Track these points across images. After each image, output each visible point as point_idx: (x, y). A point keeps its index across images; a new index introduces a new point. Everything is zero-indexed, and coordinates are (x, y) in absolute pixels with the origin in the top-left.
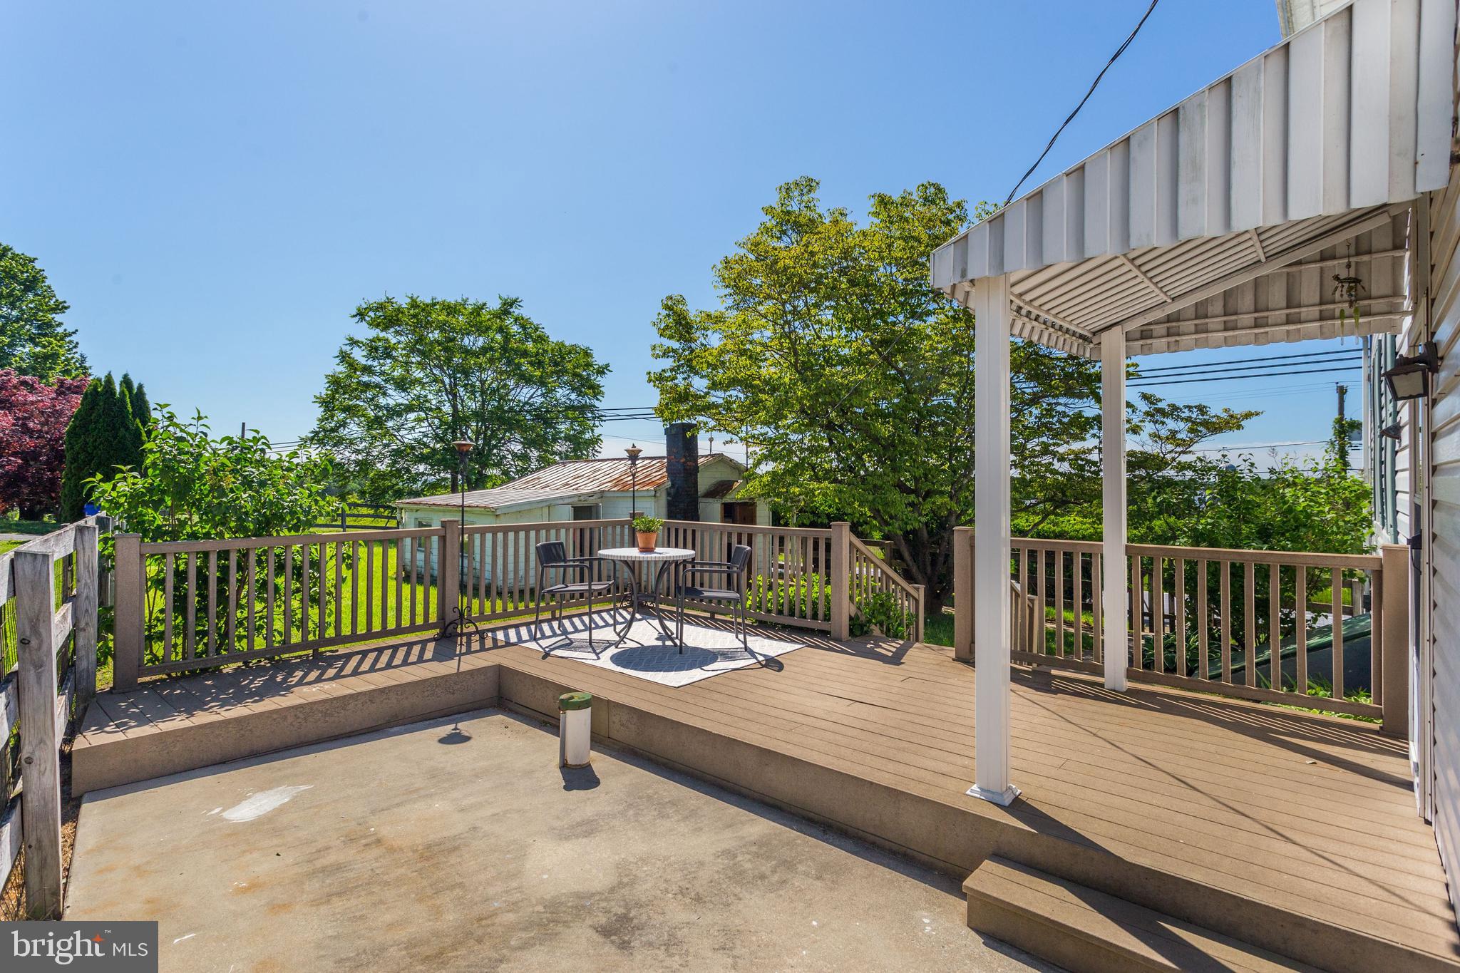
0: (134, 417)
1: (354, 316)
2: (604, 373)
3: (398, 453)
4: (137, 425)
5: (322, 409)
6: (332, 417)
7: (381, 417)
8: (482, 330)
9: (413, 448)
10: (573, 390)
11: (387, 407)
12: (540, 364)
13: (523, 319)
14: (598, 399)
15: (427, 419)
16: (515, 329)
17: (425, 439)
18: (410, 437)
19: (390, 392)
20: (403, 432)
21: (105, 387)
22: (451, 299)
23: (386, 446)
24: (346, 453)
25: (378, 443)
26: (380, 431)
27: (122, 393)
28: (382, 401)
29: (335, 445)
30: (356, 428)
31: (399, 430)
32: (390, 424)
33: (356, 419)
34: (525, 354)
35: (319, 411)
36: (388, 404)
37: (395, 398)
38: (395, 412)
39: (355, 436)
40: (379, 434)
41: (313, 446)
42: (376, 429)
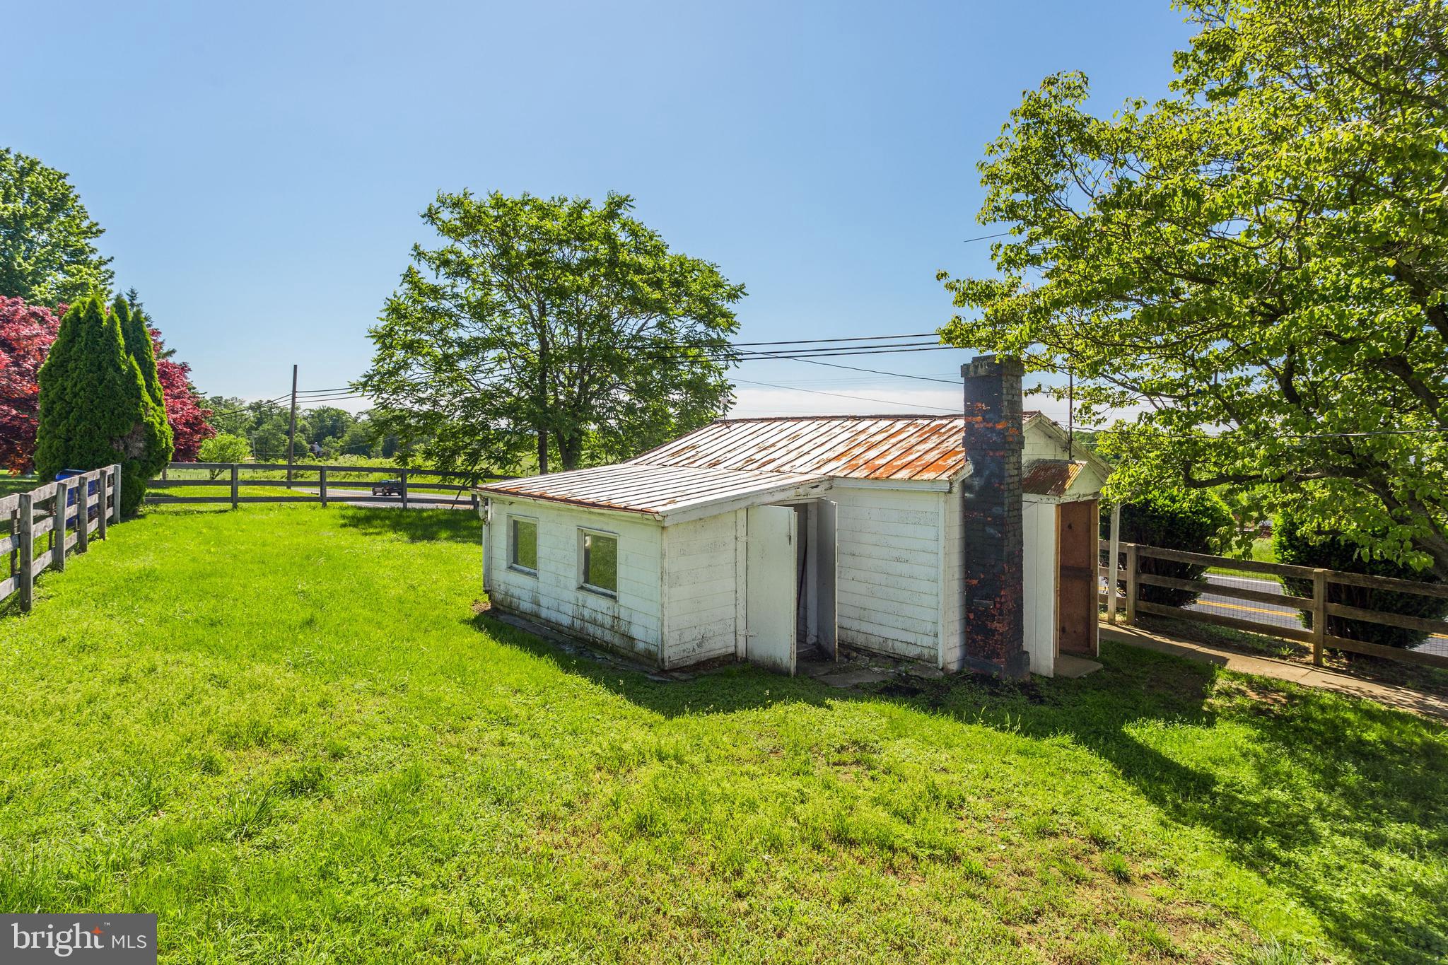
0: (128, 353)
1: (423, 217)
2: (737, 297)
3: (471, 404)
4: (131, 363)
5: (378, 346)
6: (391, 356)
7: (451, 356)
8: (582, 237)
9: (493, 396)
10: (700, 318)
11: (461, 343)
12: (658, 284)
13: (633, 223)
14: (732, 332)
15: (510, 358)
16: (623, 237)
17: (507, 385)
18: (487, 381)
19: (462, 321)
20: (479, 376)
21: (88, 312)
22: (544, 199)
23: (455, 394)
24: (407, 402)
25: (446, 390)
26: (449, 374)
27: (111, 319)
28: (452, 334)
29: (395, 392)
30: (420, 370)
31: (474, 371)
32: (462, 364)
33: (420, 358)
34: (639, 270)
35: (373, 350)
36: (461, 338)
37: (470, 330)
38: (470, 348)
39: (418, 380)
40: (448, 378)
41: (366, 393)
42: (445, 371)
